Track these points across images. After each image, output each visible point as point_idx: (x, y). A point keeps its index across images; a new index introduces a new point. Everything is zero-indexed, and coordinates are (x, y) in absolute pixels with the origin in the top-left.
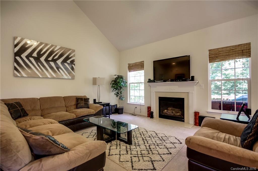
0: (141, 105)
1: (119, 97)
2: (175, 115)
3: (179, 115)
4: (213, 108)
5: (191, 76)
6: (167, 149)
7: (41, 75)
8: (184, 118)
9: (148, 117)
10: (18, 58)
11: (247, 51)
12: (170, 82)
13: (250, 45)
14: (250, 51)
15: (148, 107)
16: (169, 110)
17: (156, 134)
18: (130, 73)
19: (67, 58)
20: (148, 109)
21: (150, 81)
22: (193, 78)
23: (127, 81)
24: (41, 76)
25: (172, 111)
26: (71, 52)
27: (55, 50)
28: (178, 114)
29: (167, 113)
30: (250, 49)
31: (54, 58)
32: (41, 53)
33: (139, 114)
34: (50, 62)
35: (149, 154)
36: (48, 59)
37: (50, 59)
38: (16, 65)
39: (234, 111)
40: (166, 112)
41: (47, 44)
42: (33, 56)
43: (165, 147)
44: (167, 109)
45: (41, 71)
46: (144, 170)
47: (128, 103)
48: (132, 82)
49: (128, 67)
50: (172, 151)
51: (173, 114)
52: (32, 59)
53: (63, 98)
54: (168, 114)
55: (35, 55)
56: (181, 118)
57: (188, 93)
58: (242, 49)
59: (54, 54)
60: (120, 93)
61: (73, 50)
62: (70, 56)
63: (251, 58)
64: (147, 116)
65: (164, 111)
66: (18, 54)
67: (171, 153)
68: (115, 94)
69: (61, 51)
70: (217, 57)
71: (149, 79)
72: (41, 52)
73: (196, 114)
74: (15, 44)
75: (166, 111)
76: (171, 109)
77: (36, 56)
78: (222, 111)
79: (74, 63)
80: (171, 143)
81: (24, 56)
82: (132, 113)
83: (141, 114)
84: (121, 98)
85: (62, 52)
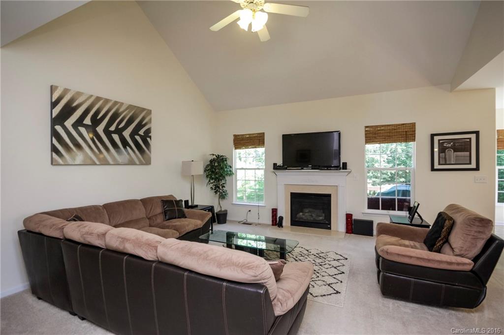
0: (259, 206)
1: (218, 193)
2: (317, 220)
3: (322, 220)
4: (370, 207)
5: (343, 163)
6: (335, 268)
7: (99, 159)
8: (330, 224)
9: (273, 225)
10: (58, 128)
11: (412, 133)
12: (312, 169)
13: (415, 125)
14: (415, 134)
15: (273, 209)
16: (306, 213)
17: (308, 251)
18: (238, 151)
19: (140, 126)
20: (273, 212)
21: (276, 167)
22: (345, 166)
23: (232, 165)
24: (98, 163)
25: (310, 214)
26: (146, 114)
27: (121, 110)
28: (321, 218)
29: (302, 218)
30: (415, 131)
31: (120, 127)
32: (98, 118)
33: (256, 221)
34: (113, 135)
35: (318, 277)
36: (110, 129)
37: (112, 128)
38: (55, 142)
39: (395, 210)
40: (302, 216)
41: (108, 99)
42: (84, 124)
43: (331, 266)
44: (302, 212)
45: (98, 153)
46: (328, 295)
47: (234, 203)
48: (241, 167)
49: (234, 141)
50: (342, 269)
51: (312, 219)
52: (83, 130)
53: (140, 202)
54: (305, 220)
55: (87, 121)
56: (325, 224)
57: (337, 186)
58: (406, 130)
59: (118, 118)
60: (221, 187)
61: (148, 110)
62: (144, 123)
63: (415, 142)
64: (271, 223)
65: (298, 215)
66: (59, 120)
67: (343, 273)
68: (211, 188)
69: (129, 112)
70: (375, 137)
71: (275, 165)
72: (98, 116)
73: (349, 216)
74: (53, 100)
75: (301, 214)
76: (307, 211)
77: (90, 124)
78: (380, 211)
79: (150, 135)
80: (334, 260)
81: (69, 123)
82: (242, 221)
83: (260, 221)
84: (223, 196)
85: (131, 114)
